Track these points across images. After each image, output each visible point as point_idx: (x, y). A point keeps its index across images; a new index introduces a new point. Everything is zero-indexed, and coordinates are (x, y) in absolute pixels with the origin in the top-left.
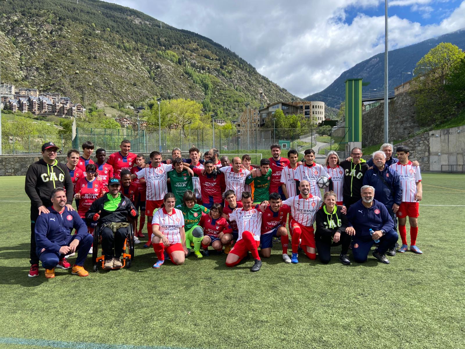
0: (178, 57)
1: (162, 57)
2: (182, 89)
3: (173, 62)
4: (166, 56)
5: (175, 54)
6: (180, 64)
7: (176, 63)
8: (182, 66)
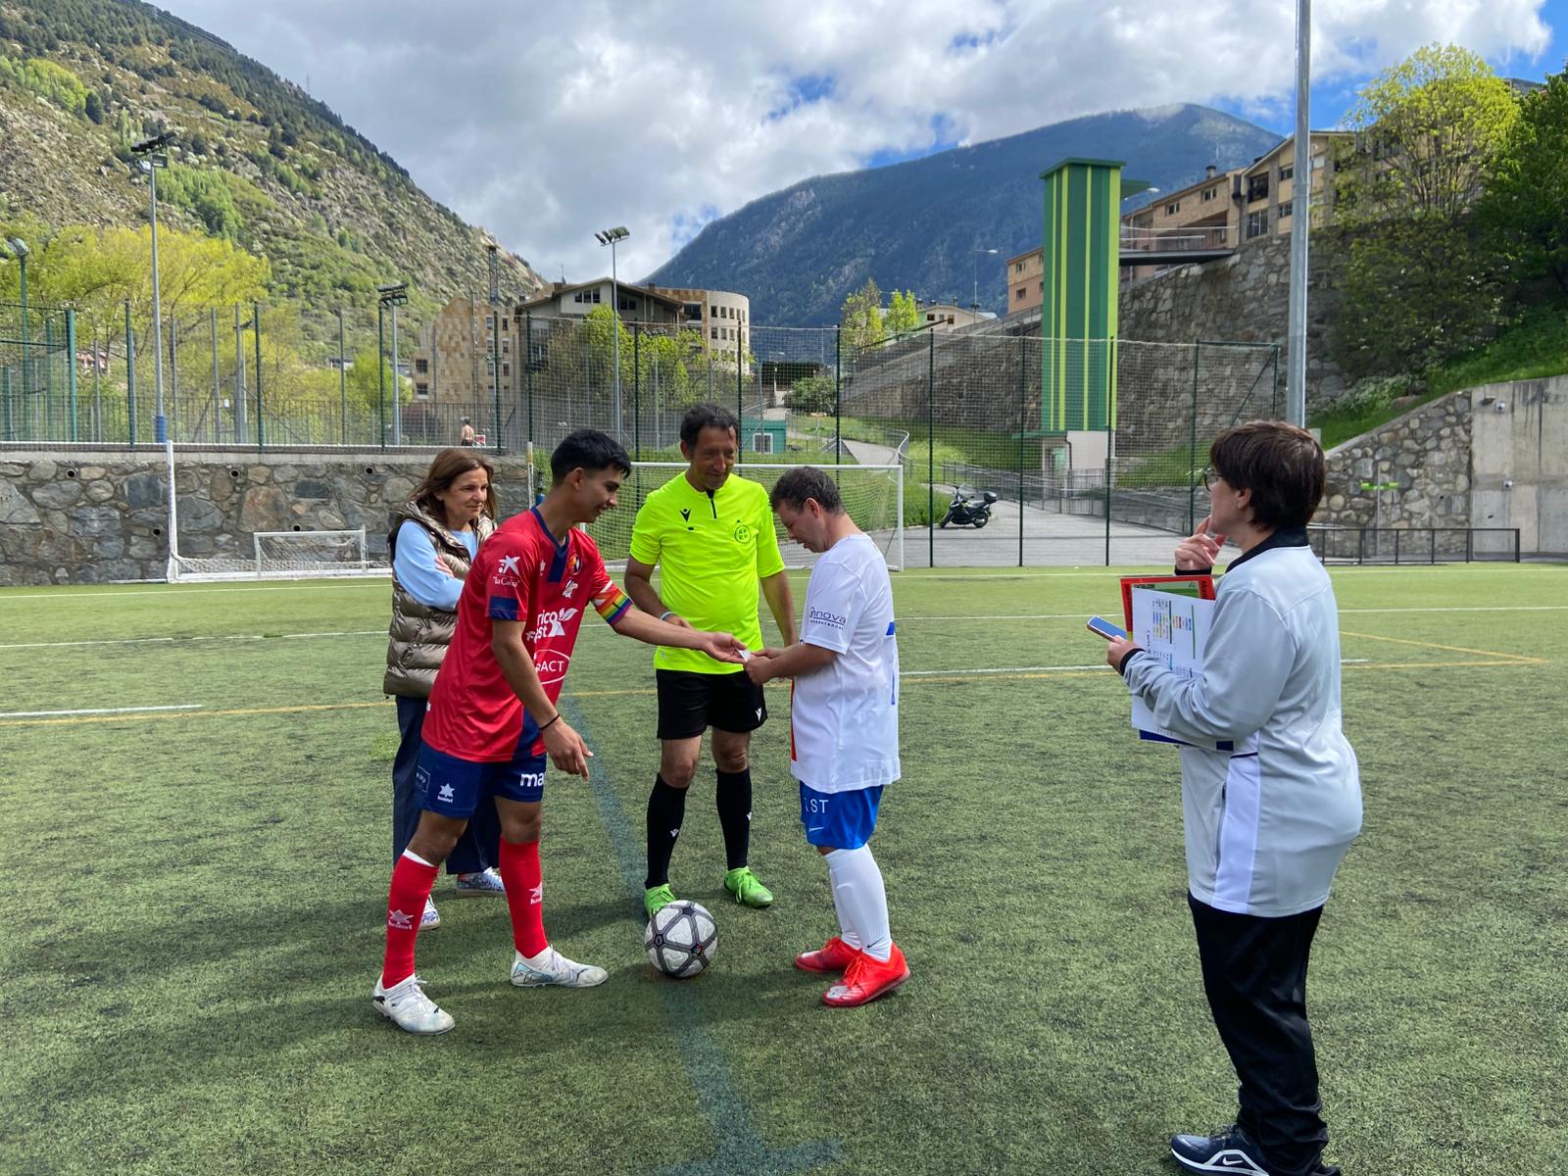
0: (87, 91)
1: (11, 83)
2: (106, 216)
3: (64, 108)
4: (31, 80)
5: (73, 76)
6: (96, 120)
7: (77, 112)
8: (104, 126)
